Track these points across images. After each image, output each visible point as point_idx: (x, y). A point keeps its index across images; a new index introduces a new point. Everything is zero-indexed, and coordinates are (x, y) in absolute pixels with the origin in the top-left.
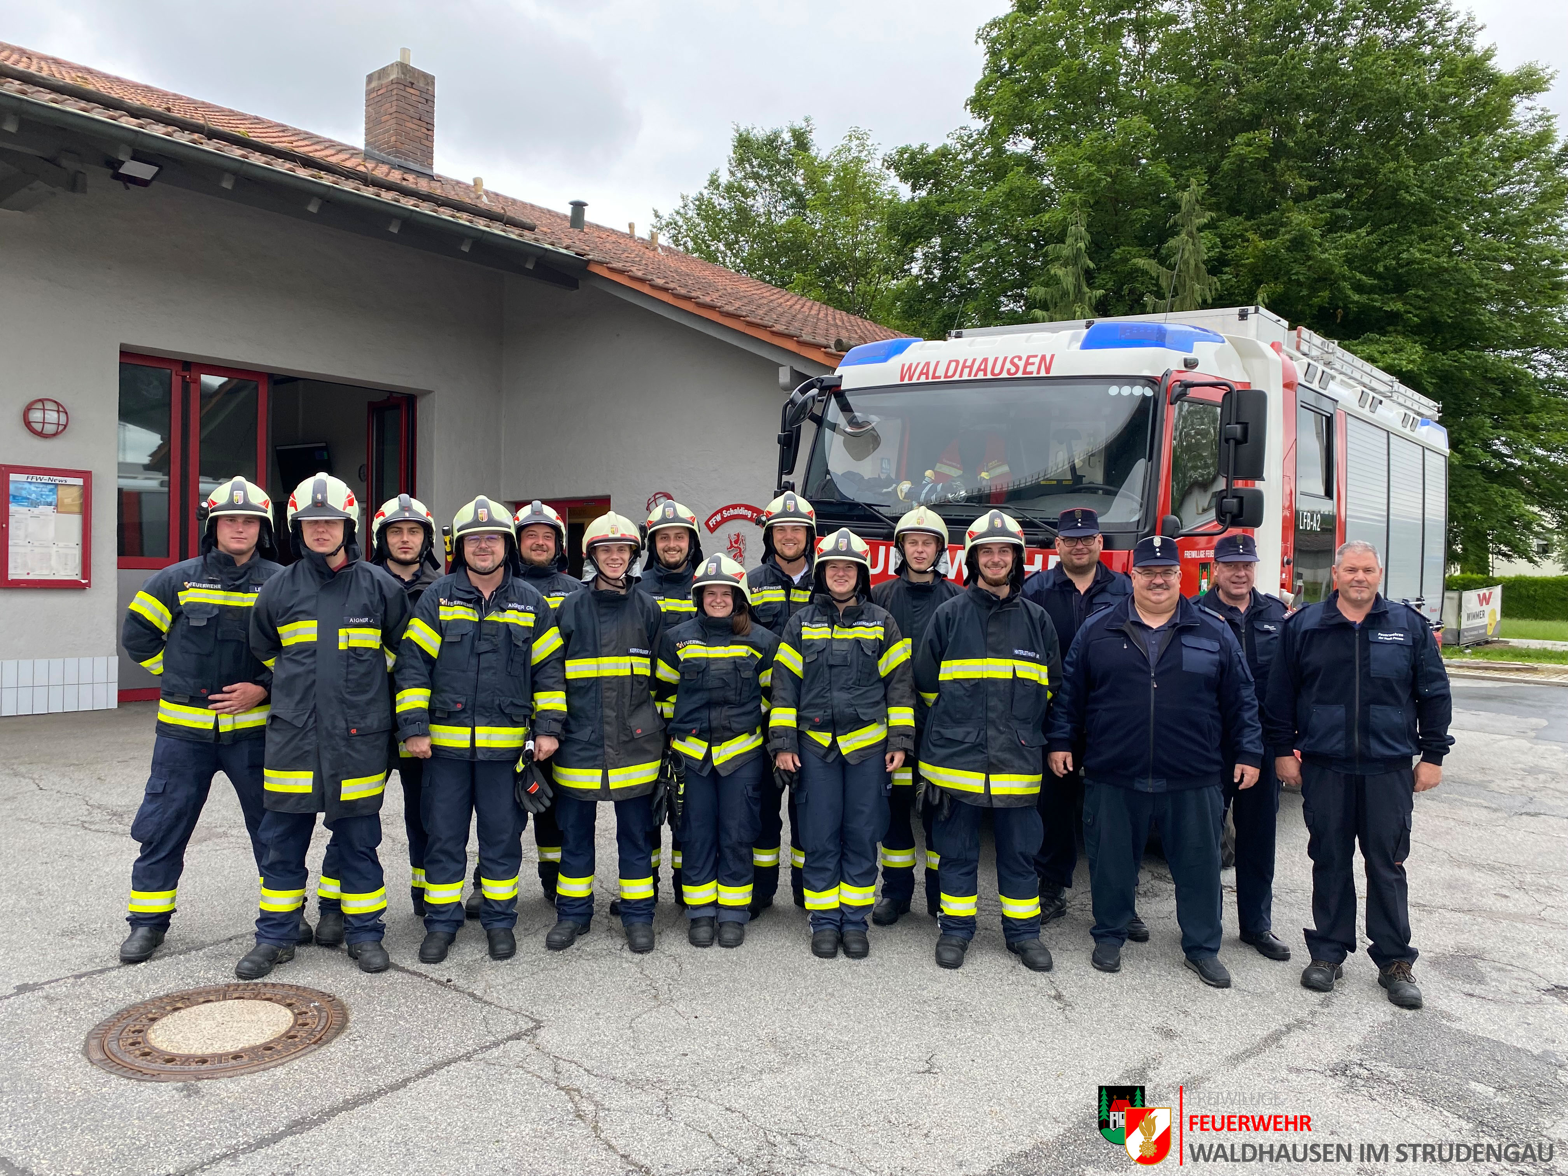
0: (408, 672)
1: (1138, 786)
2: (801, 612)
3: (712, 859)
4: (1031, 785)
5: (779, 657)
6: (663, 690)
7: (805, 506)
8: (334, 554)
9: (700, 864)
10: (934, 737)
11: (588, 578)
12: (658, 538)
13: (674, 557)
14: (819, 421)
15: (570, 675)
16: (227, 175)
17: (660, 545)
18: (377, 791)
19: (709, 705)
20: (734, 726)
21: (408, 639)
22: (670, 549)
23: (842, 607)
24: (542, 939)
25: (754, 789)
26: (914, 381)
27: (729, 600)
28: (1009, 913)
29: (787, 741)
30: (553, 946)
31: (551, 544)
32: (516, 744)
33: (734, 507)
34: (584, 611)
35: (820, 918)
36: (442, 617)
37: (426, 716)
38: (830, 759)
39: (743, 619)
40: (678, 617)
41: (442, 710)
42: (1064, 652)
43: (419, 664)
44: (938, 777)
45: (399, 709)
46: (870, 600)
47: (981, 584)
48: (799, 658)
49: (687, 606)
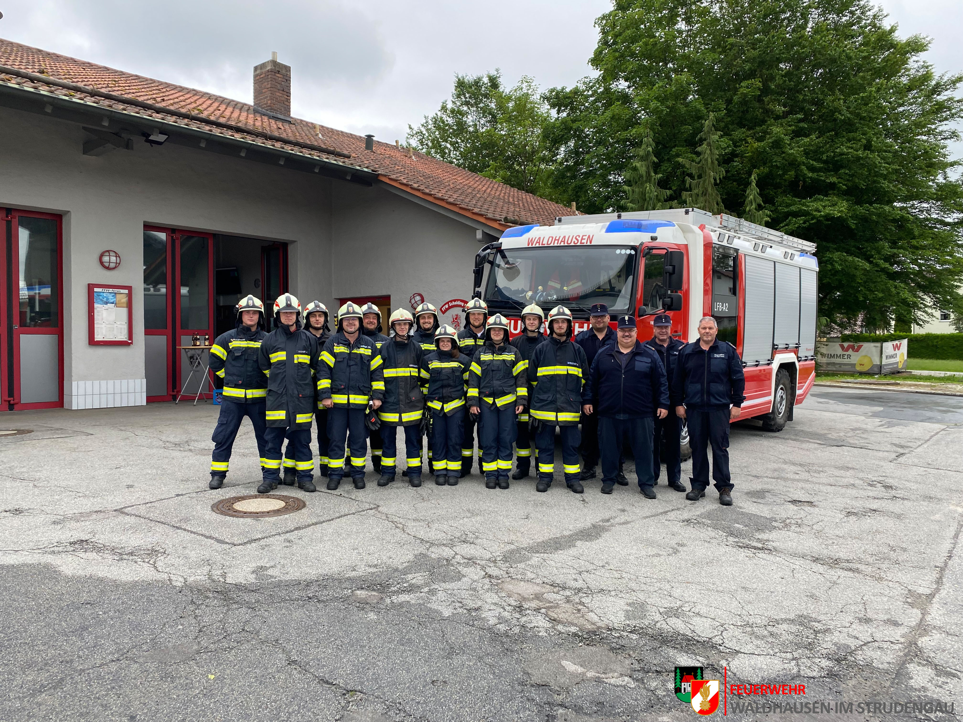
0: (322, 373)
1: (617, 417)
2: (480, 349)
3: (444, 451)
4: (574, 417)
5: (471, 368)
6: (423, 381)
7: (483, 304)
8: (292, 325)
9: (440, 452)
10: (536, 399)
11: (392, 336)
12: (420, 318)
13: (427, 326)
14: (492, 263)
15: (386, 376)
16: (202, 140)
17: (422, 321)
18: (309, 420)
19: (443, 387)
20: (453, 396)
21: (322, 360)
22: (426, 323)
23: (497, 346)
24: (376, 483)
25: (462, 422)
26: (534, 246)
27: (450, 344)
28: (567, 471)
29: (474, 402)
30: (380, 485)
31: (376, 321)
32: (365, 402)
33: (455, 301)
34: (391, 349)
35: (490, 474)
36: (335, 351)
37: (330, 391)
38: (492, 409)
39: (456, 351)
40: (429, 351)
41: (336, 389)
42: (590, 364)
43: (327, 370)
44: (537, 415)
45: (319, 388)
46: (509, 344)
47: (555, 336)
48: (480, 368)
49: (433, 347)
